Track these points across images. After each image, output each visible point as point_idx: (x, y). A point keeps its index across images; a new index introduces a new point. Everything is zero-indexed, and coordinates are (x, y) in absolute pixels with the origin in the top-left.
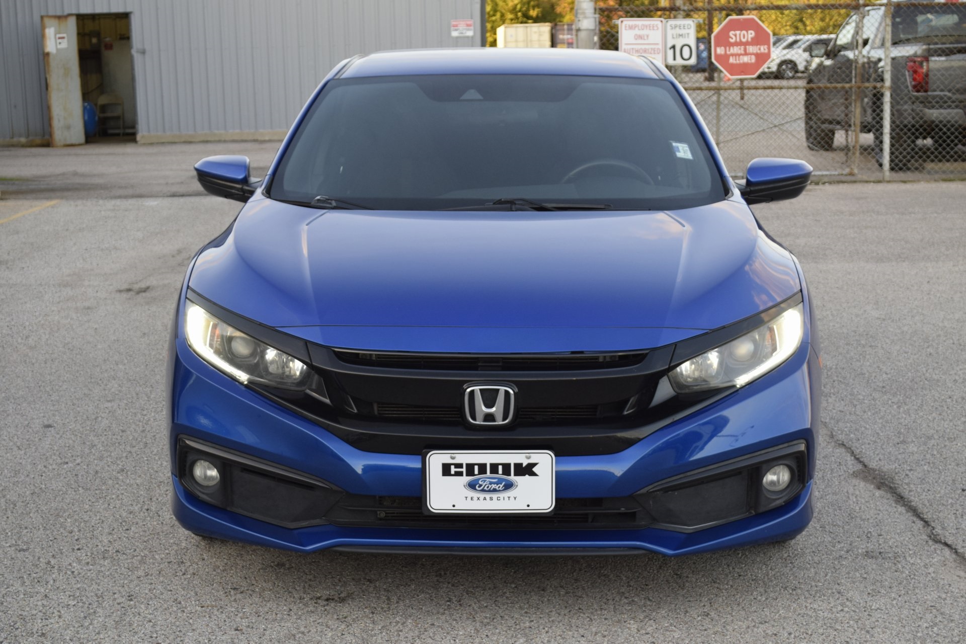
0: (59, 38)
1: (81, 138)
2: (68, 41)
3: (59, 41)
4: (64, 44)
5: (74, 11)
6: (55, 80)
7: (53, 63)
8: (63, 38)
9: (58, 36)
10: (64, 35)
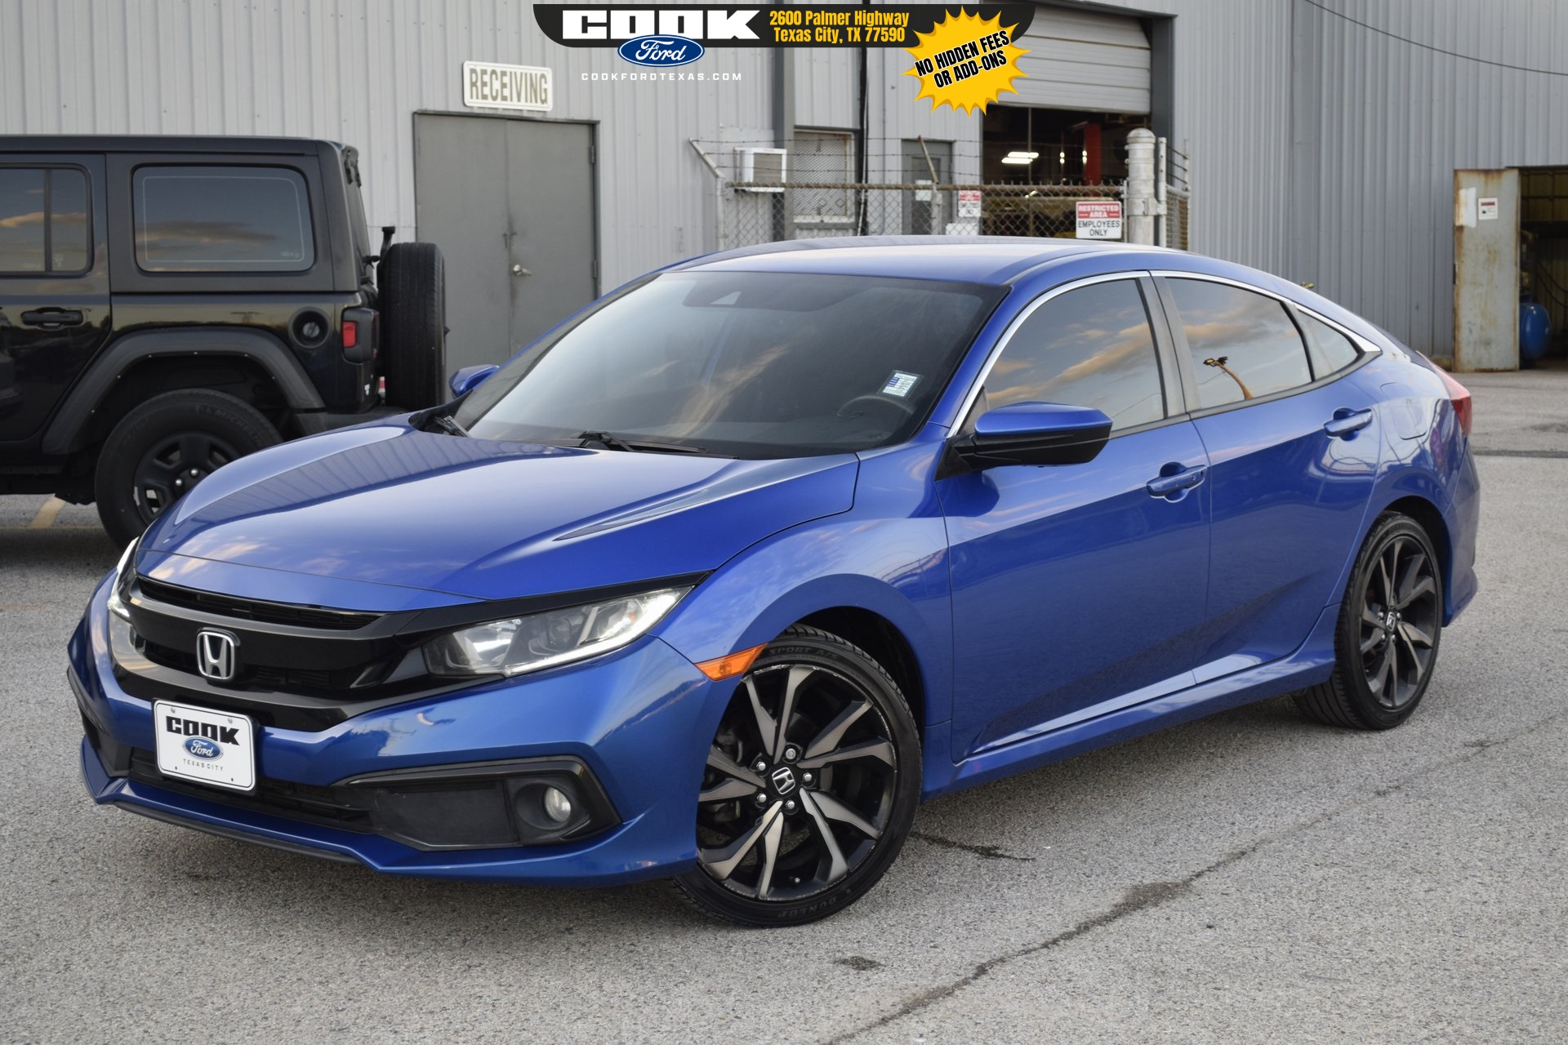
0: (1483, 204)
1: (1513, 359)
2: (1500, 209)
3: (1481, 208)
4: (1492, 214)
5: (1517, 164)
6: (1468, 269)
7: (1468, 242)
8: (1493, 204)
9: (1481, 200)
10: (1495, 200)
